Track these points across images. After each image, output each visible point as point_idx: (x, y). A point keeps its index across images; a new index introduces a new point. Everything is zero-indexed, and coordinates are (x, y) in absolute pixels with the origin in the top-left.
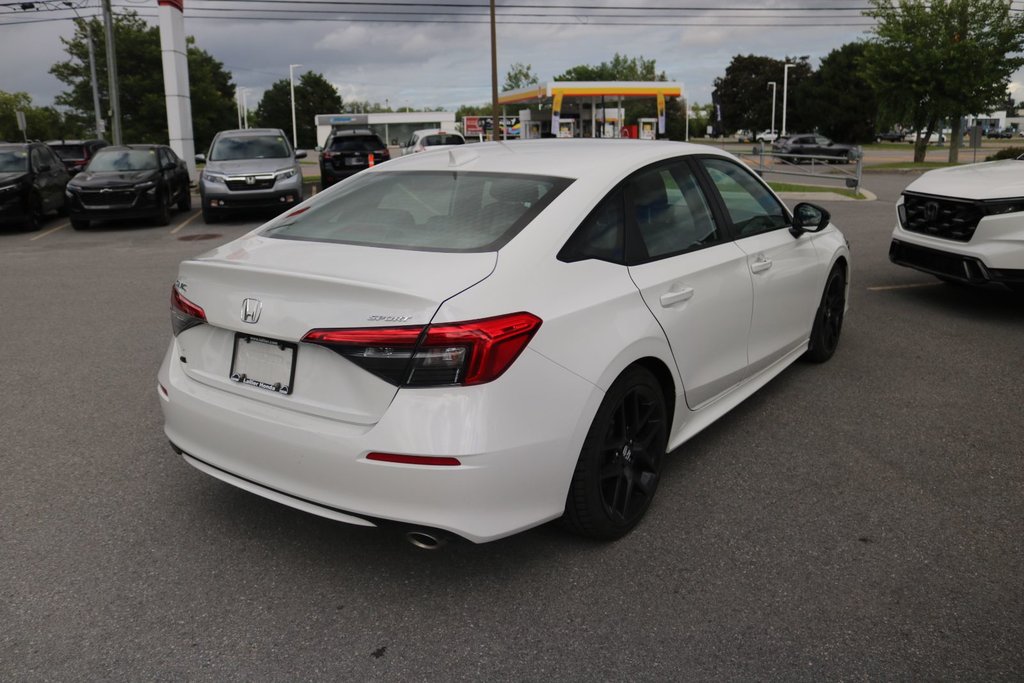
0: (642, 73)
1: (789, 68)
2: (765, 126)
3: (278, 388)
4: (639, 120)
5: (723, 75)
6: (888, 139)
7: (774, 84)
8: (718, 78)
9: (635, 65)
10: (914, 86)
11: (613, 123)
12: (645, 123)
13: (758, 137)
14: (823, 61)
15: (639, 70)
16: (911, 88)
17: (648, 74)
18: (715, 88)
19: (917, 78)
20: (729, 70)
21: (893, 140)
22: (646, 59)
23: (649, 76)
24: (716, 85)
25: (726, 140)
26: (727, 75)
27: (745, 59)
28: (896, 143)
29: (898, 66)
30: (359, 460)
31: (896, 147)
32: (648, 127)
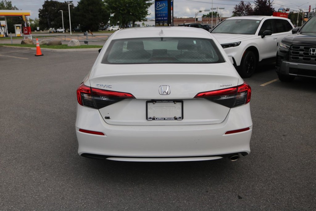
0: (7, 7)
1: (70, 5)
2: (60, 26)
3: (176, 119)
4: (14, 25)
5: (42, 8)
6: (101, 30)
7: (62, 11)
8: (40, 9)
9: (3, 3)
10: (121, 11)
11: (4, 27)
12: (17, 26)
13: (57, 30)
14: (79, 3)
15: (5, 5)
16: (120, 12)
17: (9, 7)
18: (39, 13)
19: (122, 9)
20: (44, 6)
21: (103, 30)
22: (7, 1)
23: (10, 8)
24: (39, 12)
25: (43, 32)
26: (43, 8)
27: (49, 2)
28: (104, 31)
29: (115, 5)
30: (223, 135)
31: (104, 32)
32: (18, 28)
